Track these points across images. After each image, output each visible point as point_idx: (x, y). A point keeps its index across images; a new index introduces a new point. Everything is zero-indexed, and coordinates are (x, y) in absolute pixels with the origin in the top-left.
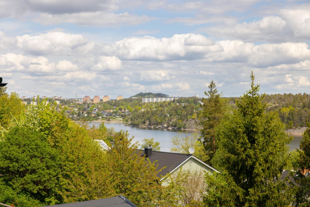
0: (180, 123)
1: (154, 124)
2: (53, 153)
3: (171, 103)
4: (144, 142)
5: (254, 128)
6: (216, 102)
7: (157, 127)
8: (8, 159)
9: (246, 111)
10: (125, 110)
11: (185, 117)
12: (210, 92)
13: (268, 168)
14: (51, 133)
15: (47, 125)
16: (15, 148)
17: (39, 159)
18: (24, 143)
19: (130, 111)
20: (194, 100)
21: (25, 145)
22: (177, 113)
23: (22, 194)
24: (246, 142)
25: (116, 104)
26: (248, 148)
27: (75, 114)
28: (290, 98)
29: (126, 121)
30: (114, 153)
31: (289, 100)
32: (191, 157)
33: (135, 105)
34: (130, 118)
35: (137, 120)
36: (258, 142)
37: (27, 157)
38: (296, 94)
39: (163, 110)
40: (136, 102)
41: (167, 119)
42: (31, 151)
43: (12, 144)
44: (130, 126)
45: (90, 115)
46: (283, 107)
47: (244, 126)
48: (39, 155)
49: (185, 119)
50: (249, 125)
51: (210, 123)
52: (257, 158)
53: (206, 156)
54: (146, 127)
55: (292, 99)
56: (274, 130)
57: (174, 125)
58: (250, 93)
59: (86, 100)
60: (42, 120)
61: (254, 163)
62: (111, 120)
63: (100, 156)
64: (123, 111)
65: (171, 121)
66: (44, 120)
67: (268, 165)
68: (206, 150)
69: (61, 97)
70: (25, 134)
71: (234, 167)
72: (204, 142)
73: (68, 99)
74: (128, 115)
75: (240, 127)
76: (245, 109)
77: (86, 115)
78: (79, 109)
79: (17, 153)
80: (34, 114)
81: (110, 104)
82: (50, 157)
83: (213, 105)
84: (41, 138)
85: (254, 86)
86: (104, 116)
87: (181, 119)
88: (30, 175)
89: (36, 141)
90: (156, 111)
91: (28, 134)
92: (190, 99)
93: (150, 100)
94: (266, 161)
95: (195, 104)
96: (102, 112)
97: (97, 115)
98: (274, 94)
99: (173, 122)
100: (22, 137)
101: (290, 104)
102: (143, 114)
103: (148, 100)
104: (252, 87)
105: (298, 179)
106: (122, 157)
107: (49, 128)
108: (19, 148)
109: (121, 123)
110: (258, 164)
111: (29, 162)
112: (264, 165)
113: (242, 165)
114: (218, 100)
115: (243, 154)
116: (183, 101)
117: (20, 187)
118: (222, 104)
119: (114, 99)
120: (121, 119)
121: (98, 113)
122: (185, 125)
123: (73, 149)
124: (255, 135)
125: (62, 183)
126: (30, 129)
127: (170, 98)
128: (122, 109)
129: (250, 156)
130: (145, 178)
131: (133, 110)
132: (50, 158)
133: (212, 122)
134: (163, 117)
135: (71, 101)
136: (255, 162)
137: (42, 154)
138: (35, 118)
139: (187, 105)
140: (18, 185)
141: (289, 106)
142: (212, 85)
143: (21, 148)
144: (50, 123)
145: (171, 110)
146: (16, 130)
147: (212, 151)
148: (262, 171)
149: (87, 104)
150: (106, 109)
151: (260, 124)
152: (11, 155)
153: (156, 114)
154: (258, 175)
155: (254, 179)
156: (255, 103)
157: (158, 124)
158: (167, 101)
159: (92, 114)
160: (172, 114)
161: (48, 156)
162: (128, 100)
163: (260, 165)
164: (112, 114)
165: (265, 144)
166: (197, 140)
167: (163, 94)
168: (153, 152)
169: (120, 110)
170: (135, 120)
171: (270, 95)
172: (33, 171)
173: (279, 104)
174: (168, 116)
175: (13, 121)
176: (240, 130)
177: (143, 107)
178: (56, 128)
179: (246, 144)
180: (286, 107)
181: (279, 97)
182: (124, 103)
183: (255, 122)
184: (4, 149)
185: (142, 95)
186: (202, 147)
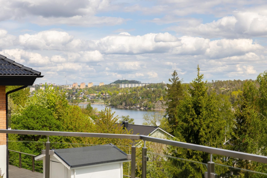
0: (150, 104)
1: (129, 105)
2: (58, 123)
3: (142, 88)
4: (122, 119)
5: (199, 104)
6: (178, 87)
7: (132, 108)
8: (27, 128)
9: (194, 93)
10: (106, 94)
11: (154, 99)
12: (173, 79)
13: (210, 132)
14: (55, 110)
15: (52, 104)
16: (31, 120)
17: (48, 128)
18: (37, 116)
19: (110, 95)
20: (161, 85)
21: (38, 118)
22: (148, 96)
23: (36, 152)
24: (193, 114)
25: (99, 89)
26: (195, 118)
27: (66, 98)
28: (239, 83)
29: (107, 103)
30: (101, 123)
31: (238, 85)
32: (158, 128)
33: (114, 90)
34: (110, 101)
35: (115, 101)
36: (202, 114)
37: (39, 126)
38: (244, 81)
39: (137, 94)
40: (115, 87)
41: (140, 101)
42: (42, 122)
43: (29, 118)
44: (110, 106)
45: (78, 98)
46: (233, 91)
47: (193, 103)
48: (48, 125)
49: (154, 101)
50: (196, 102)
51: (173, 103)
52: (201, 125)
53: (170, 129)
54: (123, 107)
55: (241, 85)
56: (213, 106)
57: (145, 105)
58: (197, 80)
59: (75, 86)
60: (49, 100)
62: (95, 102)
63: (91, 126)
64: (104, 94)
65: (143, 103)
66: (50, 100)
67: (210, 130)
68: (170, 124)
69: (54, 84)
70: (38, 111)
71: (186, 131)
72: (168, 118)
73: (60, 86)
74: (108, 98)
75: (190, 104)
76: (193, 91)
77: (74, 98)
78: (69, 93)
79: (33, 124)
80: (43, 96)
81: (94, 89)
82: (56, 126)
83: (175, 89)
84: (49, 113)
86: (89, 99)
87: (151, 101)
88: (42, 139)
89: (45, 115)
90: (131, 95)
91: (40, 110)
92: (158, 85)
93: (126, 86)
94: (208, 127)
95: (162, 89)
96: (87, 95)
97: (83, 98)
98: (226, 80)
99: (144, 103)
100: (36, 112)
101: (239, 88)
102: (121, 97)
103: (124, 86)
104: (198, 76)
105: (232, 141)
106: (107, 127)
107: (54, 106)
108: (34, 120)
109: (103, 104)
110: (202, 129)
112: (207, 130)
113: (191, 130)
114: (180, 86)
115: (192, 123)
116: (152, 87)
117: (35, 147)
118: (182, 89)
119: (97, 85)
120: (103, 101)
121: (84, 96)
122: (154, 105)
123: (71, 121)
124: (200, 109)
125: (64, 145)
126: (41, 107)
127: (142, 84)
128: (103, 93)
129: (197, 124)
130: (123, 142)
131: (112, 93)
133: (175, 103)
134: (136, 99)
135: (62, 87)
136: (200, 128)
137: (50, 124)
138: (44, 99)
139: (156, 89)
140: (34, 146)
141: (238, 90)
142: (175, 74)
143: (35, 120)
144: (55, 103)
145: (143, 94)
146: (32, 108)
147: (175, 125)
148: (205, 134)
149: (76, 89)
150: (90, 93)
151: (203, 102)
152: (28, 125)
153: (131, 97)
154: (202, 136)
155: (200, 139)
156: (200, 87)
157: (133, 105)
158: (140, 87)
159: (79, 97)
160: (144, 97)
161: (54, 126)
162: (108, 86)
163: (204, 129)
164: (95, 97)
165: (207, 115)
166: (163, 117)
167: (136, 81)
168: (129, 125)
169: (102, 94)
170: (114, 101)
171: (223, 81)
172: (44, 137)
173: (230, 88)
174: (141, 98)
175: (28, 101)
176: (189, 105)
177: (121, 91)
178: (59, 106)
179: (194, 115)
180: (235, 91)
181: (230, 83)
182: (105, 88)
183: (200, 100)
184: (24, 121)
185: (119, 82)
186: (167, 122)
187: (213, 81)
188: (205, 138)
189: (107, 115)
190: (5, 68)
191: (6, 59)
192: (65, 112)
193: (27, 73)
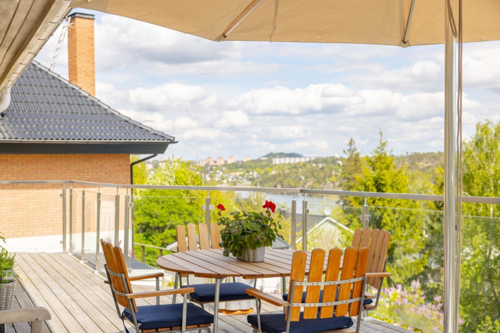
0: (317, 186)
2: (190, 209)
3: (306, 164)
5: (382, 181)
6: (356, 161)
8: (148, 215)
9: (375, 165)
10: (253, 173)
11: (322, 179)
12: (349, 150)
13: (397, 219)
15: (182, 182)
16: (154, 205)
17: (178, 215)
18: (162, 200)
19: (259, 174)
20: (333, 160)
21: (163, 202)
22: (313, 175)
25: (243, 166)
29: (255, 185)
32: (328, 219)
33: (264, 167)
34: (259, 182)
37: (166, 213)
39: (297, 173)
40: (266, 163)
41: (302, 183)
42: (169, 207)
43: (151, 201)
45: (213, 179)
47: (373, 180)
48: (177, 211)
49: (322, 182)
50: (378, 178)
51: (350, 184)
52: (385, 210)
53: (345, 220)
58: (379, 148)
59: (209, 162)
60: (178, 178)
61: (383, 214)
62: (237, 184)
64: (251, 173)
65: (306, 185)
66: (180, 179)
67: (397, 216)
68: (345, 213)
72: (343, 205)
74: (257, 179)
75: (369, 180)
76: (374, 163)
77: (209, 179)
78: (201, 172)
79: (157, 209)
81: (236, 166)
82: (187, 213)
83: (353, 165)
84: (178, 195)
85: (383, 142)
86: (230, 179)
87: (318, 182)
88: (169, 231)
90: (289, 174)
92: (328, 159)
93: (282, 160)
95: (334, 165)
96: (227, 175)
97: (221, 178)
99: (308, 186)
102: (274, 177)
103: (279, 161)
108: (158, 204)
110: (386, 215)
111: (168, 218)
112: (393, 216)
114: (358, 159)
116: (320, 162)
118: (362, 163)
119: (240, 160)
120: (249, 183)
121: (222, 176)
124: (383, 187)
127: (305, 158)
131: (263, 172)
132: (188, 215)
133: (352, 183)
134: (297, 180)
135: (191, 163)
137: (180, 210)
138: (171, 177)
139: (325, 166)
142: (351, 143)
143: (160, 204)
144: (186, 181)
145: (306, 172)
146: (154, 188)
148: (390, 221)
149: (210, 166)
150: (231, 172)
151: (388, 178)
152: (151, 212)
153: (289, 177)
154: (385, 224)
156: (383, 158)
158: (301, 162)
159: (215, 178)
160: (308, 176)
161: (185, 213)
162: (256, 161)
163: (388, 215)
164: (238, 177)
167: (297, 154)
169: (247, 173)
172: (172, 227)
173: (432, 163)
174: (303, 178)
176: (369, 183)
177: (274, 168)
182: (252, 165)
183: (384, 175)
184: (144, 206)
185: (271, 156)
186: (341, 211)
187: (407, 153)
188: (391, 227)
189: (257, 198)
190: (129, 132)
191: (130, 121)
192: (200, 194)
193: (158, 138)
